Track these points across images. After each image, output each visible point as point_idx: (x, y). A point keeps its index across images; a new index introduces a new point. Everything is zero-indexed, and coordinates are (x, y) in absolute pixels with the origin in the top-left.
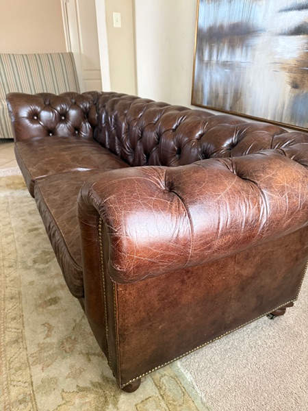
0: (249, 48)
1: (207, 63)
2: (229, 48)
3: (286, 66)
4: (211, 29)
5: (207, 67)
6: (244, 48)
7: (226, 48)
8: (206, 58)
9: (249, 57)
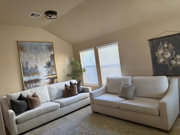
1: (29, 87)
7: (34, 83)
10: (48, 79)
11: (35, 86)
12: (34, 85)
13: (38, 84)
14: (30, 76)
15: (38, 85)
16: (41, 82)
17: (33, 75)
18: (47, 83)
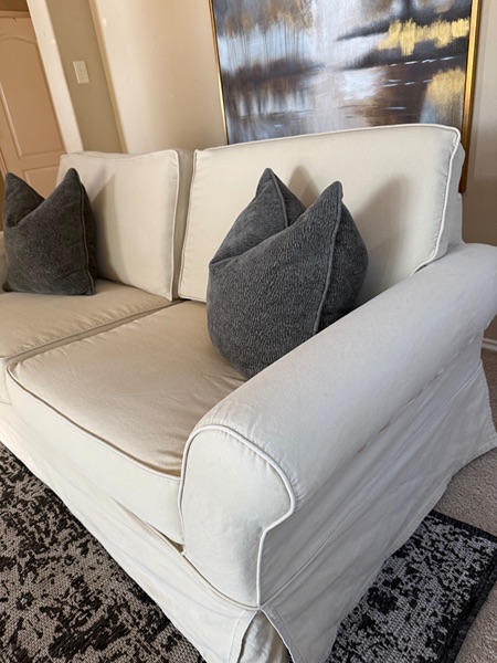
0: (305, 92)
2: (274, 95)
3: (362, 109)
4: (242, 72)
5: (245, 125)
6: (298, 93)
8: (242, 112)
9: (307, 103)
10: (368, 62)
11: (273, 118)
12: (270, 108)
13: (292, 105)
14: (251, 27)
15: (294, 116)
16: (312, 93)
17: (265, 22)
18: (358, 109)
